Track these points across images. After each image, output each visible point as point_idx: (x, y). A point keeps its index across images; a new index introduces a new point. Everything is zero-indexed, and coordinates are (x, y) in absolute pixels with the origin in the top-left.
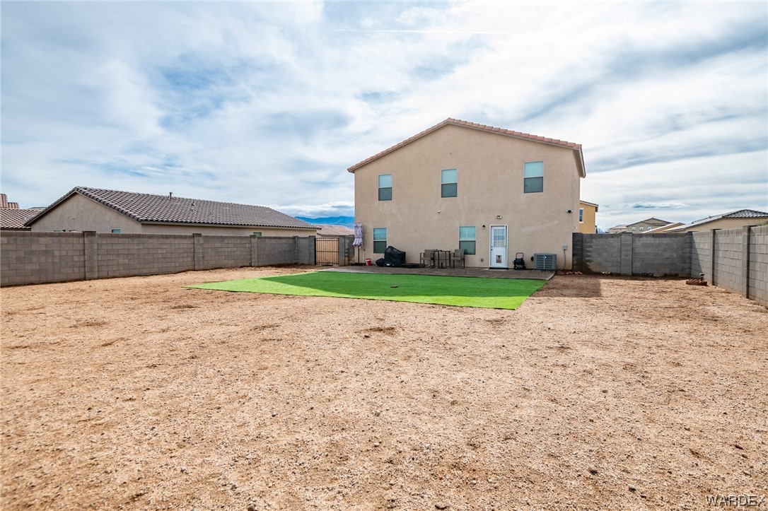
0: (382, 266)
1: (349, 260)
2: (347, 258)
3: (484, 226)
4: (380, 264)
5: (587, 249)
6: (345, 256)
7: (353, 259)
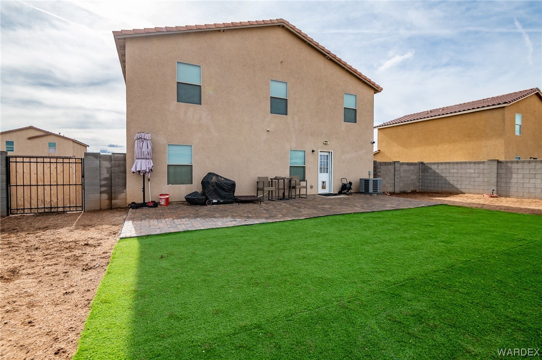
0: (204, 204)
1: (111, 199)
2: (105, 196)
3: (313, 151)
4: (192, 201)
5: (379, 174)
6: (101, 193)
7: (122, 196)
